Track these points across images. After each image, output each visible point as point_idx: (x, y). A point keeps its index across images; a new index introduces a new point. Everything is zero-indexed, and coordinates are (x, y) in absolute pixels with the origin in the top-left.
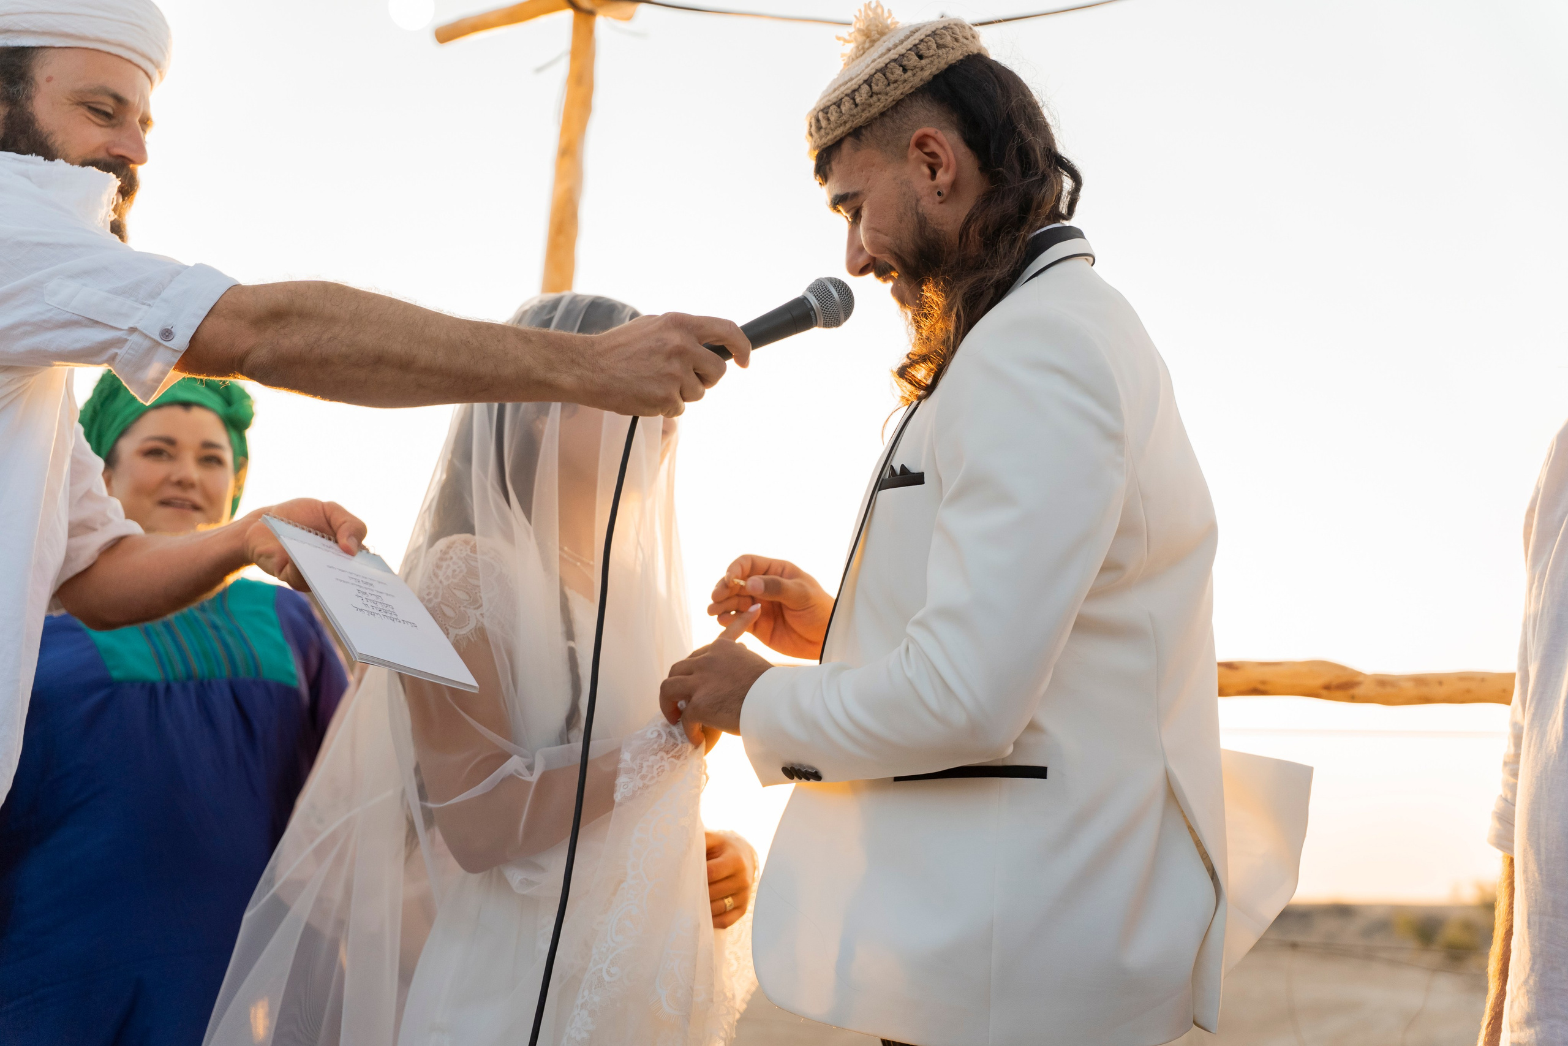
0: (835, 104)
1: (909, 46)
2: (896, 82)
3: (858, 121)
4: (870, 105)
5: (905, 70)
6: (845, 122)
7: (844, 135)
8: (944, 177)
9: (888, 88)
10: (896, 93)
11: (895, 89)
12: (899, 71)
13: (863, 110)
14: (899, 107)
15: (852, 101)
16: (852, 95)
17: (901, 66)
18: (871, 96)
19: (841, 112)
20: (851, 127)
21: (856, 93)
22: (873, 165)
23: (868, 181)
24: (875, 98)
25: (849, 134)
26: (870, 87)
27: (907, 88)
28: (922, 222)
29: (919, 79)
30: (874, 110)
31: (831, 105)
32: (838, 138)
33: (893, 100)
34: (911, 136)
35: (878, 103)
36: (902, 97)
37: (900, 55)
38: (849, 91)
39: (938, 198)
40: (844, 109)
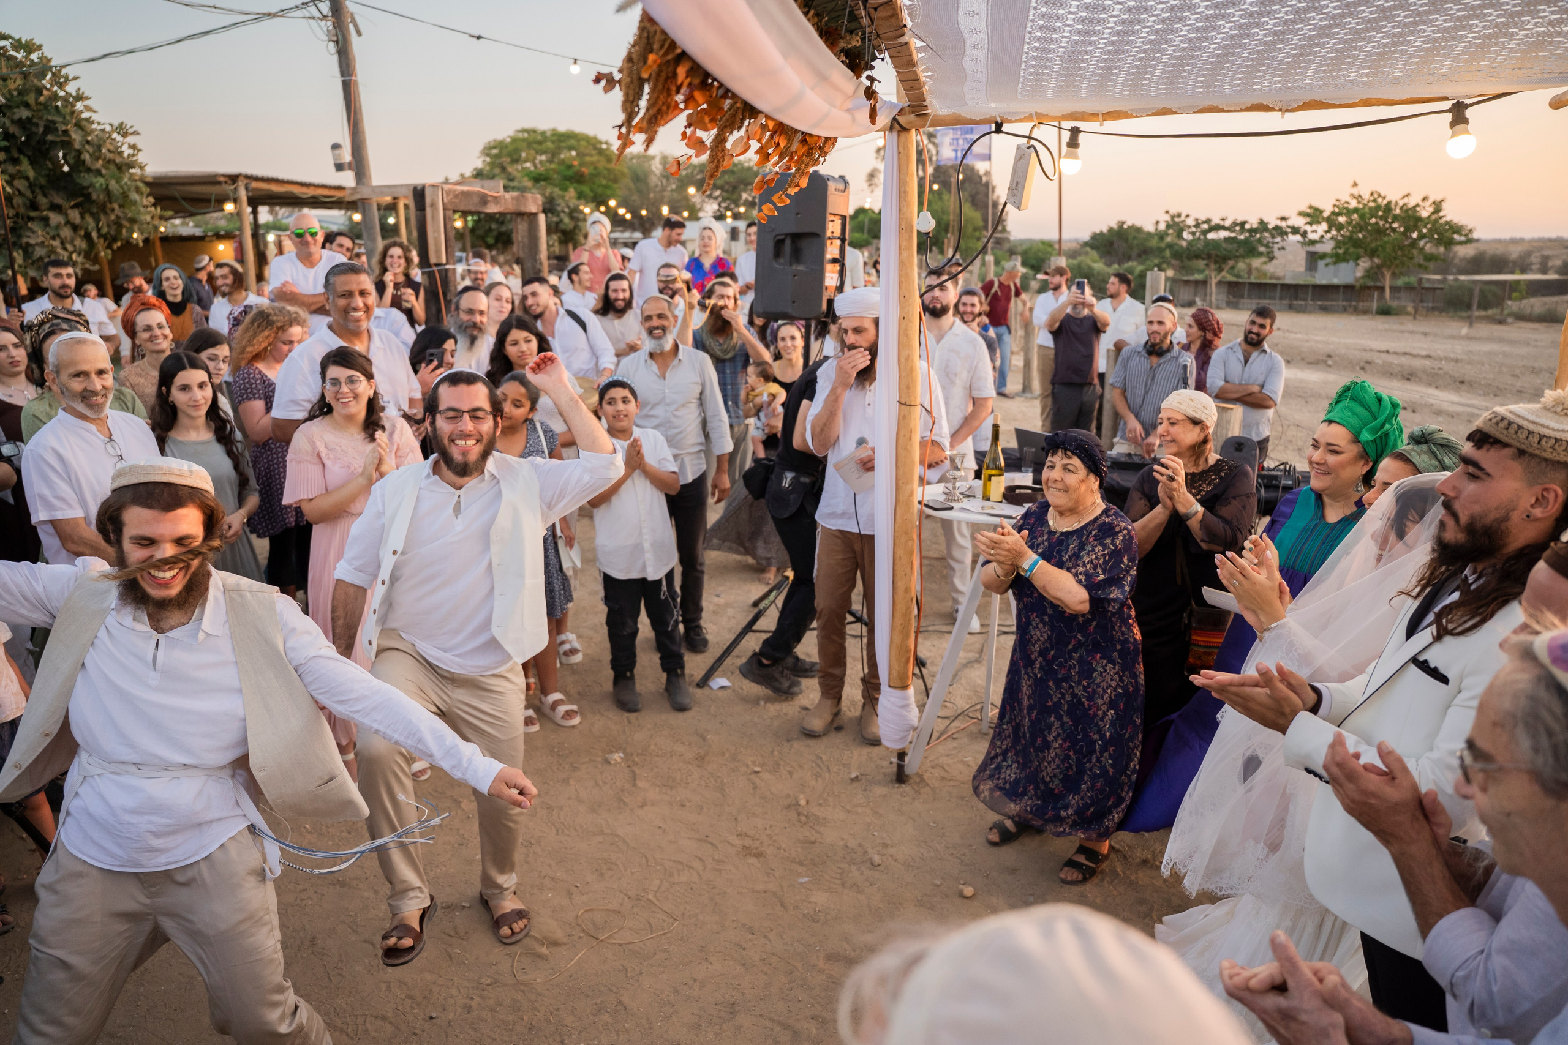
8: (1538, 512)
25: (1518, 449)
30: (1544, 455)
39: (1524, 516)
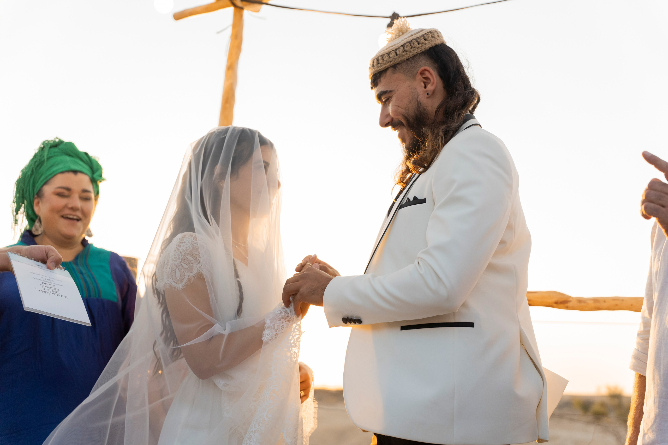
0: (387, 54)
1: (421, 35)
2: (414, 47)
3: (396, 61)
4: (403, 55)
5: (419, 44)
6: (391, 61)
7: (389, 66)
8: (430, 87)
9: (411, 50)
10: (414, 52)
11: (414, 50)
12: (416, 43)
13: (399, 57)
14: (414, 58)
15: (395, 53)
16: (395, 51)
17: (417, 42)
18: (404, 52)
19: (390, 57)
20: (393, 64)
21: (397, 50)
22: (400, 80)
23: (397, 87)
24: (405, 53)
25: (392, 66)
26: (404, 48)
27: (419, 51)
28: (419, 104)
29: (424, 48)
30: (405, 57)
31: (385, 54)
32: (386, 68)
33: (413, 55)
34: (418, 70)
35: (407, 55)
36: (416, 54)
37: (417, 38)
38: (394, 49)
39: (427, 96)
40: (391, 56)
